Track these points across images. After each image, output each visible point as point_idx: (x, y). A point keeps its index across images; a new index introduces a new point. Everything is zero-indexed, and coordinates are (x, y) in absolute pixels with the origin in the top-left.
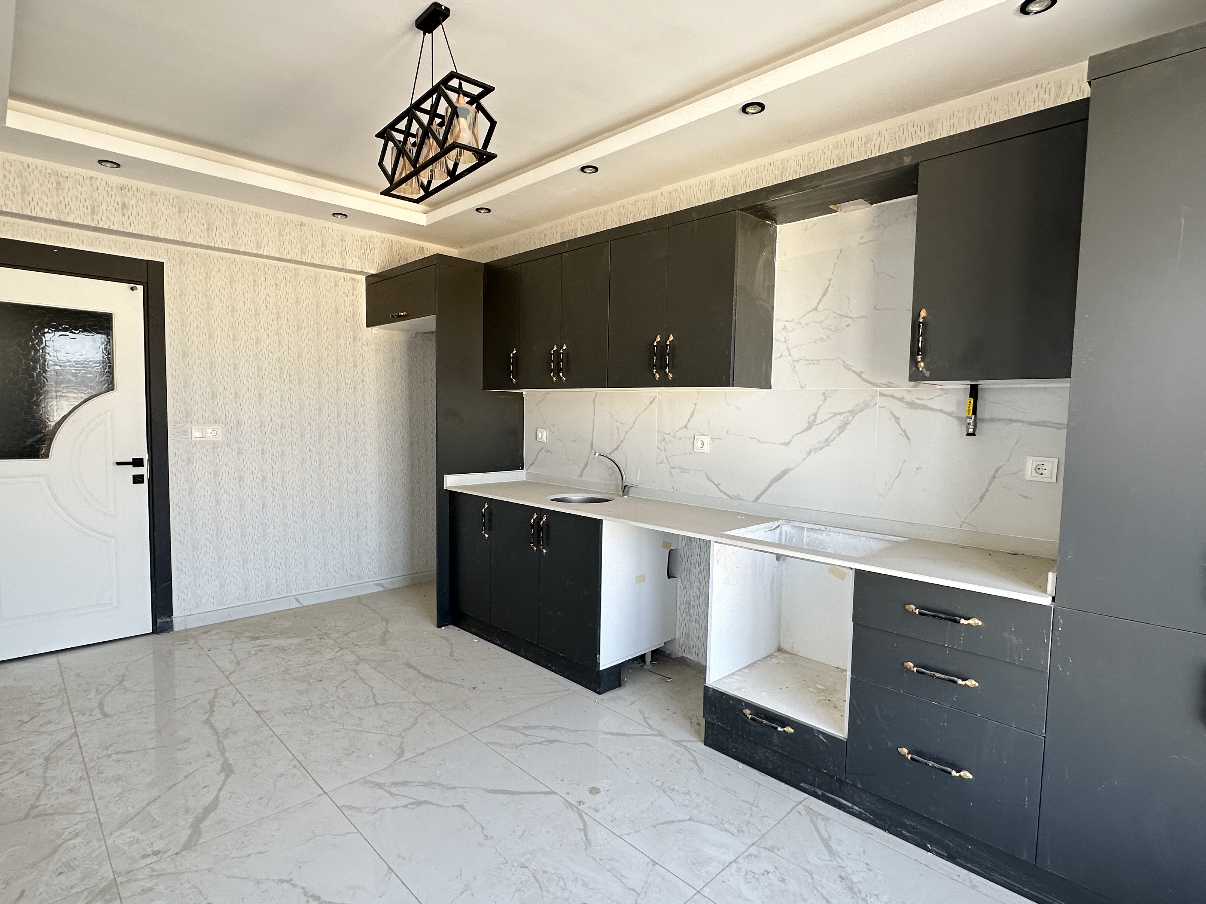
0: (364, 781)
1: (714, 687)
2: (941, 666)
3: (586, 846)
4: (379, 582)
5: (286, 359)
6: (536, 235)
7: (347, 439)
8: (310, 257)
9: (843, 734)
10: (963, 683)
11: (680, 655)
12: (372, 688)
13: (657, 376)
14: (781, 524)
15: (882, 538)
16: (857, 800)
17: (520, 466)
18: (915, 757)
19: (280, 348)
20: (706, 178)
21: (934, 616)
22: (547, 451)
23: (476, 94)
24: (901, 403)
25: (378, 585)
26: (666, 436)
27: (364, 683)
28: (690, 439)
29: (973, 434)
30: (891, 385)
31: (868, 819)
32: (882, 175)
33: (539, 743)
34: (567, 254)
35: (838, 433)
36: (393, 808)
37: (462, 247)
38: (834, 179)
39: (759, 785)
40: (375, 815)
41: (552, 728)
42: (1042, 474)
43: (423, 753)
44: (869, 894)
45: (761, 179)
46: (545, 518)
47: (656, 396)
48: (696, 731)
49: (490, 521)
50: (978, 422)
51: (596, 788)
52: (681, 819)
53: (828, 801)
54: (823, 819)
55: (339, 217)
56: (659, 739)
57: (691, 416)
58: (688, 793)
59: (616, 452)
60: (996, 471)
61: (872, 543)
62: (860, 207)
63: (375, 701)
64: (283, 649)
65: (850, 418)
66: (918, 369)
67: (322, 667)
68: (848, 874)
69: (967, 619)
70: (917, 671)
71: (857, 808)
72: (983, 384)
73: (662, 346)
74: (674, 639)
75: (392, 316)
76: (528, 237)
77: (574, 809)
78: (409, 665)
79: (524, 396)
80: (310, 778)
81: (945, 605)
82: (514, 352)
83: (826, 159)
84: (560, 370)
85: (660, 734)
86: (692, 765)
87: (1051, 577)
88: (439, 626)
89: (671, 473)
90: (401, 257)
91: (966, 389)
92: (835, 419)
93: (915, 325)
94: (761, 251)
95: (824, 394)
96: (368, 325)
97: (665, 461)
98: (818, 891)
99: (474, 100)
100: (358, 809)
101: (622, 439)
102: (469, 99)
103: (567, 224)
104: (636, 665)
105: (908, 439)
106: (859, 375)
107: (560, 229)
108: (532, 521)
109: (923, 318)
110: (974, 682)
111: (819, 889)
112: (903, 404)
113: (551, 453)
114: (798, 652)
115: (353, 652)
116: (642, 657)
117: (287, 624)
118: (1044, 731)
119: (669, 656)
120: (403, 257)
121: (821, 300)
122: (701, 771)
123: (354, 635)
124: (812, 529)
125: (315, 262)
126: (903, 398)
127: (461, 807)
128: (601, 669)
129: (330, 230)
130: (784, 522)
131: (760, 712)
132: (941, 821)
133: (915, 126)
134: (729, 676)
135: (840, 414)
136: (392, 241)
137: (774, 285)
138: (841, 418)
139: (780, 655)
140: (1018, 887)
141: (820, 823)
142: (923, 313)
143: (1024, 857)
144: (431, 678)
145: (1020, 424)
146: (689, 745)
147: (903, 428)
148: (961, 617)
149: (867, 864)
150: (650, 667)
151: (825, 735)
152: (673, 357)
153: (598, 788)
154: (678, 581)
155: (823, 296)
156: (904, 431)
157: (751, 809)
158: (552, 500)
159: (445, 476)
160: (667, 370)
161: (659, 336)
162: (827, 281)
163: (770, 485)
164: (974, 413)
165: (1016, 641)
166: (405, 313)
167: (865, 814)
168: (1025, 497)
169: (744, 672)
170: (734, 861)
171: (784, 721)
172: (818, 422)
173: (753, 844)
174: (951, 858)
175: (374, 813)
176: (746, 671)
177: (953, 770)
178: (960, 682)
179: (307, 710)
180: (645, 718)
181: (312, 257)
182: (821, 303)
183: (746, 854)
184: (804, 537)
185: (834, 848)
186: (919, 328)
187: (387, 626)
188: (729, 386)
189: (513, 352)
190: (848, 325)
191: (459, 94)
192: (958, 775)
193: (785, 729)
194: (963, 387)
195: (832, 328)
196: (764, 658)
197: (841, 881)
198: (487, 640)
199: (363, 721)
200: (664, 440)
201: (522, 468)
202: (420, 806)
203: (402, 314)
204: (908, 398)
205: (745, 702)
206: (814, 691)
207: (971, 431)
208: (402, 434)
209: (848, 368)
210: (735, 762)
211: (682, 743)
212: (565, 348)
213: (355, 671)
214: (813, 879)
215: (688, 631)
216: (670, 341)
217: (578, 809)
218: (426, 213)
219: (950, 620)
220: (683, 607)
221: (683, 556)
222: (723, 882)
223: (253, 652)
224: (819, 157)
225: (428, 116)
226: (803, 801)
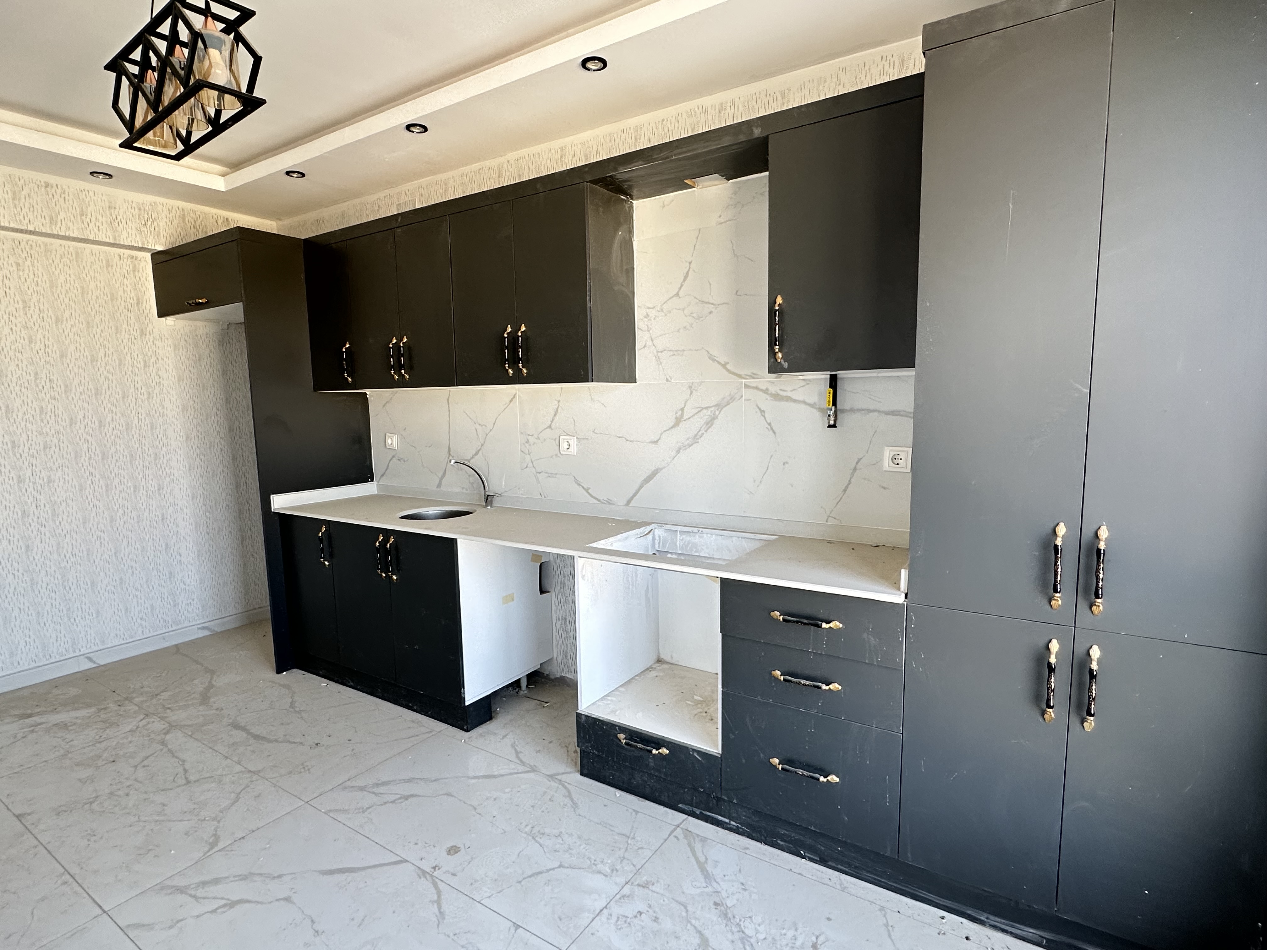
0: (162, 888)
1: (586, 714)
2: (807, 672)
3: (439, 922)
4: (203, 625)
5: (43, 360)
6: (368, 206)
7: (143, 457)
8: (63, 229)
9: (717, 749)
10: (827, 688)
11: (558, 675)
12: (184, 761)
13: (511, 371)
14: (653, 528)
15: (753, 537)
16: (734, 815)
17: (369, 478)
18: (787, 767)
19: (33, 345)
20: (556, 144)
21: (797, 622)
22: (399, 460)
23: (232, 19)
24: (765, 395)
25: (204, 628)
26: (529, 438)
27: (174, 756)
28: (555, 440)
29: (834, 426)
30: (755, 376)
31: (744, 833)
32: (733, 147)
33: (391, 802)
34: (399, 230)
35: (706, 429)
36: (198, 916)
37: (280, 220)
38: (684, 149)
39: (637, 812)
40: (171, 930)
41: (409, 781)
42: (898, 464)
43: (243, 838)
44: (744, 918)
45: (614, 147)
46: (392, 540)
47: (516, 393)
48: (572, 760)
49: (330, 545)
50: (838, 413)
51: (455, 846)
52: (549, 867)
53: (707, 819)
54: (701, 840)
55: (101, 177)
56: (532, 775)
57: (555, 415)
58: (560, 835)
59: (476, 457)
60: (857, 463)
61: (744, 543)
62: (716, 182)
63: (186, 778)
64: (64, 726)
65: (717, 413)
66: (776, 360)
67: (118, 742)
68: (723, 898)
69: (828, 622)
70: (784, 679)
71: (734, 823)
72: (841, 374)
73: (513, 337)
74: (552, 658)
75: (188, 303)
76: (358, 208)
77: (428, 877)
78: (236, 726)
79: (368, 396)
80: (86, 895)
81: (808, 610)
82: (348, 346)
83: (680, 128)
84: (401, 367)
85: (533, 770)
86: (567, 800)
87: (904, 574)
88: (279, 671)
89: (537, 479)
90: (197, 230)
91: (826, 379)
92: (701, 414)
93: (772, 312)
94: (616, 230)
95: (690, 387)
96: (161, 315)
97: (530, 465)
98: (691, 925)
99: (231, 27)
100: (149, 927)
101: (483, 443)
102: (224, 26)
103: (403, 193)
104: (511, 691)
105: (774, 433)
106: (724, 366)
107: (395, 200)
108: (377, 544)
109: (779, 305)
110: (837, 685)
111: (693, 921)
112: (767, 396)
113: (404, 461)
114: (678, 661)
115: (162, 718)
116: (516, 684)
117: (73, 691)
118: (901, 728)
119: (547, 677)
120: (200, 230)
121: (682, 286)
122: (575, 806)
123: (165, 695)
124: (685, 532)
125: (72, 235)
126: (767, 389)
127: (287, 899)
128: (467, 704)
129: (91, 194)
130: (657, 526)
131: (635, 735)
132: (812, 827)
133: (768, 95)
134: (603, 698)
135: (707, 408)
136: (183, 210)
137: (634, 268)
138: (709, 412)
139: (659, 666)
140: (884, 882)
141: (698, 846)
142: (779, 300)
143: (888, 854)
144: (263, 738)
145: (876, 414)
146: (564, 778)
147: (769, 421)
148: (823, 622)
149: (742, 884)
150: (526, 692)
151: (699, 752)
152: (526, 351)
153: (458, 846)
154: (552, 597)
155: (684, 280)
156: (770, 424)
157: (627, 842)
158: (402, 518)
159: (271, 496)
160: (520, 365)
161: (509, 326)
162: (688, 264)
163: (641, 487)
164: (834, 404)
165: (874, 642)
166: (204, 300)
167: (742, 829)
168: (885, 488)
169: (620, 691)
170: (606, 907)
171: (659, 742)
172: (685, 417)
173: (627, 883)
174: (823, 861)
175: (170, 927)
176: (622, 689)
177: (820, 775)
178: (824, 687)
179: (91, 803)
180: (517, 753)
181: (68, 228)
182: (683, 287)
183: (618, 896)
184: (677, 540)
185: (710, 872)
186: (775, 316)
187: (211, 679)
188: (588, 382)
189: (345, 346)
190: (711, 313)
191: (206, 17)
192: (825, 780)
193: (660, 751)
194: (823, 377)
195: (694, 315)
196: (641, 672)
197: (716, 909)
198: (337, 682)
199: (166, 808)
200: (528, 442)
201: (372, 480)
202: (233, 907)
203: (200, 301)
204: (772, 389)
205: (620, 727)
206: (691, 703)
207: (832, 422)
208: (220, 446)
209: (712, 358)
210: (613, 790)
211: (557, 777)
212: (405, 340)
213: (163, 743)
214: (687, 911)
215: (565, 649)
216: (521, 332)
217: (432, 876)
218: (224, 175)
219: (812, 625)
220: (559, 623)
221: (555, 569)
222: (592, 934)
223: (19, 736)
224: (673, 125)
225: (166, 43)
226: (681, 824)
